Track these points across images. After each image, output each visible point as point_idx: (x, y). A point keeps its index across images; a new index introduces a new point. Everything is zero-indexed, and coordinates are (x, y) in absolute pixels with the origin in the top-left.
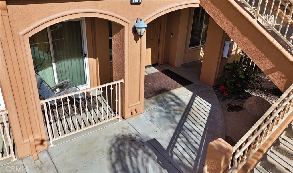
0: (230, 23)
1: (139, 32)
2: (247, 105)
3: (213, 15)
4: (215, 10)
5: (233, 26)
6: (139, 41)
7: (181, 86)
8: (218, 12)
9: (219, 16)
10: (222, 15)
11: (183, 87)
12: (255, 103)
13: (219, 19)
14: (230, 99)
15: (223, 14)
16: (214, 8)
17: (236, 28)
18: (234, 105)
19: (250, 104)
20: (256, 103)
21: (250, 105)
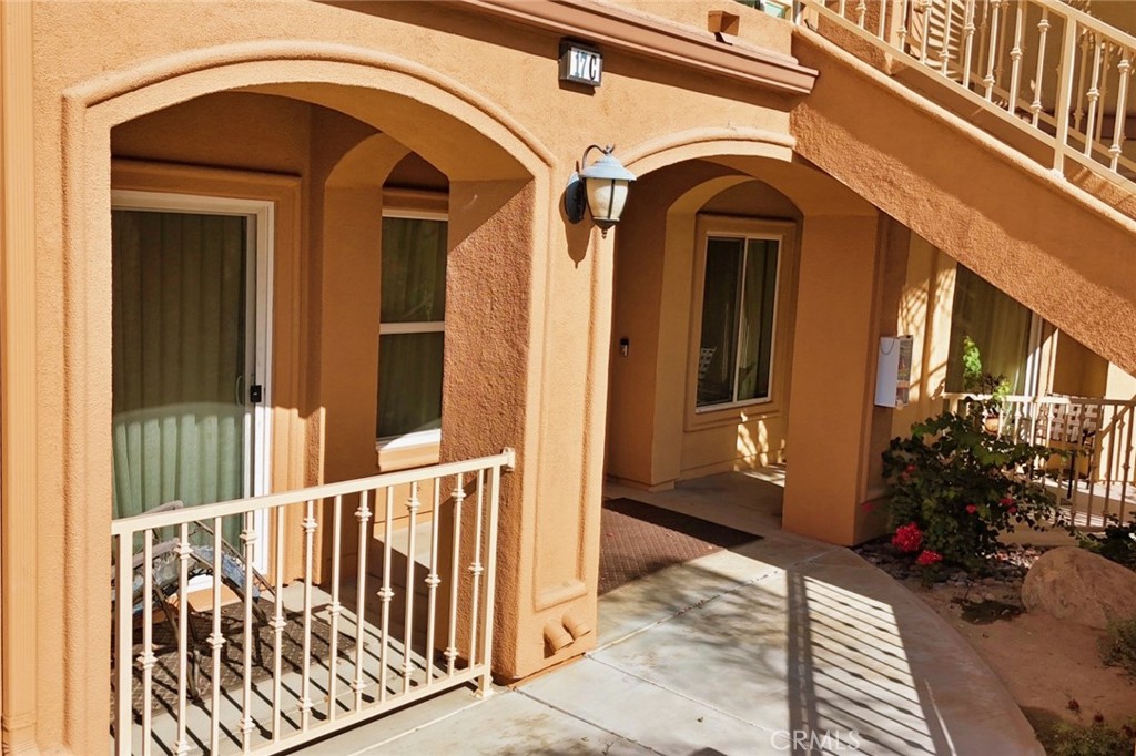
0: (950, 202)
1: (602, 205)
2: (1040, 587)
3: (864, 183)
4: (869, 162)
5: (963, 210)
6: (586, 263)
7: (716, 547)
8: (885, 166)
9: (891, 183)
10: (903, 174)
11: (726, 550)
12: (1075, 572)
13: (892, 195)
14: (949, 582)
15: (912, 169)
16: (866, 153)
17: (978, 216)
18: (980, 601)
19: (1052, 579)
20: (1078, 570)
21: (1054, 582)
